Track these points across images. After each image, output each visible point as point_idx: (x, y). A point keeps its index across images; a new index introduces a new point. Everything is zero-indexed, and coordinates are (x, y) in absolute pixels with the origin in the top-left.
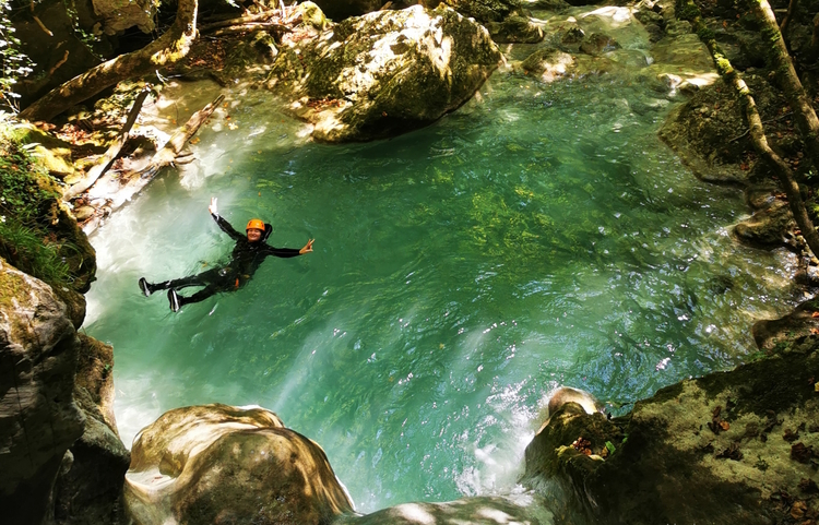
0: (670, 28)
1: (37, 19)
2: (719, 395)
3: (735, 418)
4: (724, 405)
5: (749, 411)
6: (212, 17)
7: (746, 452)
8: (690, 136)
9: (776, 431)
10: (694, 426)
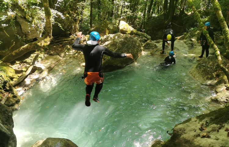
0: (195, 46)
1: (5, 31)
2: (204, 120)
3: (208, 126)
4: (205, 123)
5: (213, 124)
6: (59, 38)
7: (212, 136)
8: (199, 72)
9: (222, 129)
10: (194, 130)
